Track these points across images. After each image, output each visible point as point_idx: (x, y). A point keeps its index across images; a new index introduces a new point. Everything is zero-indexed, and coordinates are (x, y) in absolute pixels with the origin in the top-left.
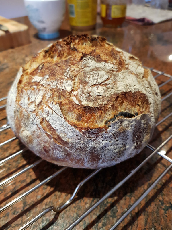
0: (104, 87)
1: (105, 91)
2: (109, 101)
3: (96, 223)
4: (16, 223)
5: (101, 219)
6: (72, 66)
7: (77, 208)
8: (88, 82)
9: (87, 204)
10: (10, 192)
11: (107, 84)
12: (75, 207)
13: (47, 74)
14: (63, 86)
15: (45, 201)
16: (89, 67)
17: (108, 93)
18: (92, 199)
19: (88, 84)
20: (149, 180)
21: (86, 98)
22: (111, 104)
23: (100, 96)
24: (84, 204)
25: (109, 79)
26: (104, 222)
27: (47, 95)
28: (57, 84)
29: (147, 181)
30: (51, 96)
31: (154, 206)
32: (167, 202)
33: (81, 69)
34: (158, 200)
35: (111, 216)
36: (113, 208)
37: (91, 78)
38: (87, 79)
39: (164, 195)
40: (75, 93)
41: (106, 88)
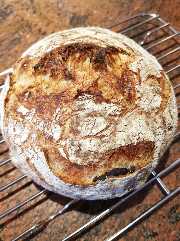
0: (99, 140)
1: (99, 145)
2: (101, 159)
3: (79, 238)
4: (11, 225)
5: (84, 235)
6: (64, 104)
7: (64, 220)
8: (80, 132)
9: (75, 217)
10: (7, 192)
11: (104, 136)
12: (63, 219)
13: (34, 108)
14: (51, 131)
15: (38, 207)
16: (85, 110)
17: (103, 148)
18: (80, 213)
19: (80, 134)
20: (140, 203)
21: (75, 151)
22: (102, 163)
23: (92, 151)
24: (71, 217)
25: (107, 129)
26: (86, 238)
27: (32, 136)
28: (44, 126)
29: (137, 204)
30: (37, 138)
31: (136, 231)
32: (150, 229)
33: (74, 111)
34: (142, 226)
35: (94, 234)
36: (97, 226)
37: (85, 126)
38: (79, 128)
39: (150, 222)
40: (63, 143)
41: (101, 142)
